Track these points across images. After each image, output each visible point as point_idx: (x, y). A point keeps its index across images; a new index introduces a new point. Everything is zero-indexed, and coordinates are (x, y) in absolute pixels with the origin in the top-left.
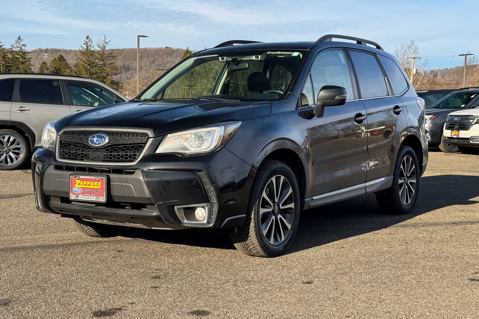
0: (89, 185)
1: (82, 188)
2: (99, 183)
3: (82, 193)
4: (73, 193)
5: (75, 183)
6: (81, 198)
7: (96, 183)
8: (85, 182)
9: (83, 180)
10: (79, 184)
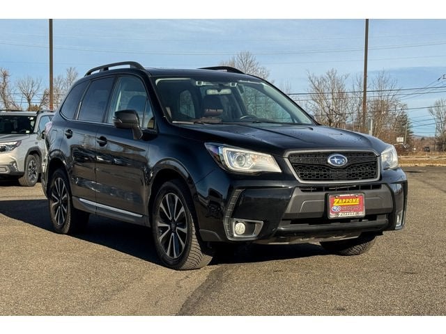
0: (348, 202)
1: (341, 206)
2: (358, 199)
3: (342, 211)
4: (333, 212)
5: (334, 202)
6: (341, 215)
7: (354, 200)
8: (344, 200)
9: (342, 198)
10: (338, 203)
